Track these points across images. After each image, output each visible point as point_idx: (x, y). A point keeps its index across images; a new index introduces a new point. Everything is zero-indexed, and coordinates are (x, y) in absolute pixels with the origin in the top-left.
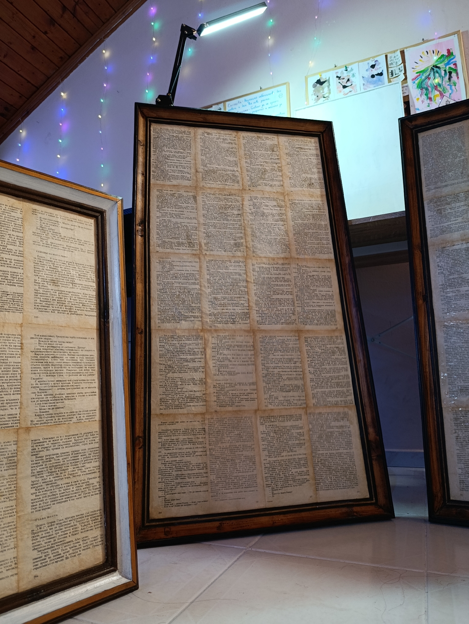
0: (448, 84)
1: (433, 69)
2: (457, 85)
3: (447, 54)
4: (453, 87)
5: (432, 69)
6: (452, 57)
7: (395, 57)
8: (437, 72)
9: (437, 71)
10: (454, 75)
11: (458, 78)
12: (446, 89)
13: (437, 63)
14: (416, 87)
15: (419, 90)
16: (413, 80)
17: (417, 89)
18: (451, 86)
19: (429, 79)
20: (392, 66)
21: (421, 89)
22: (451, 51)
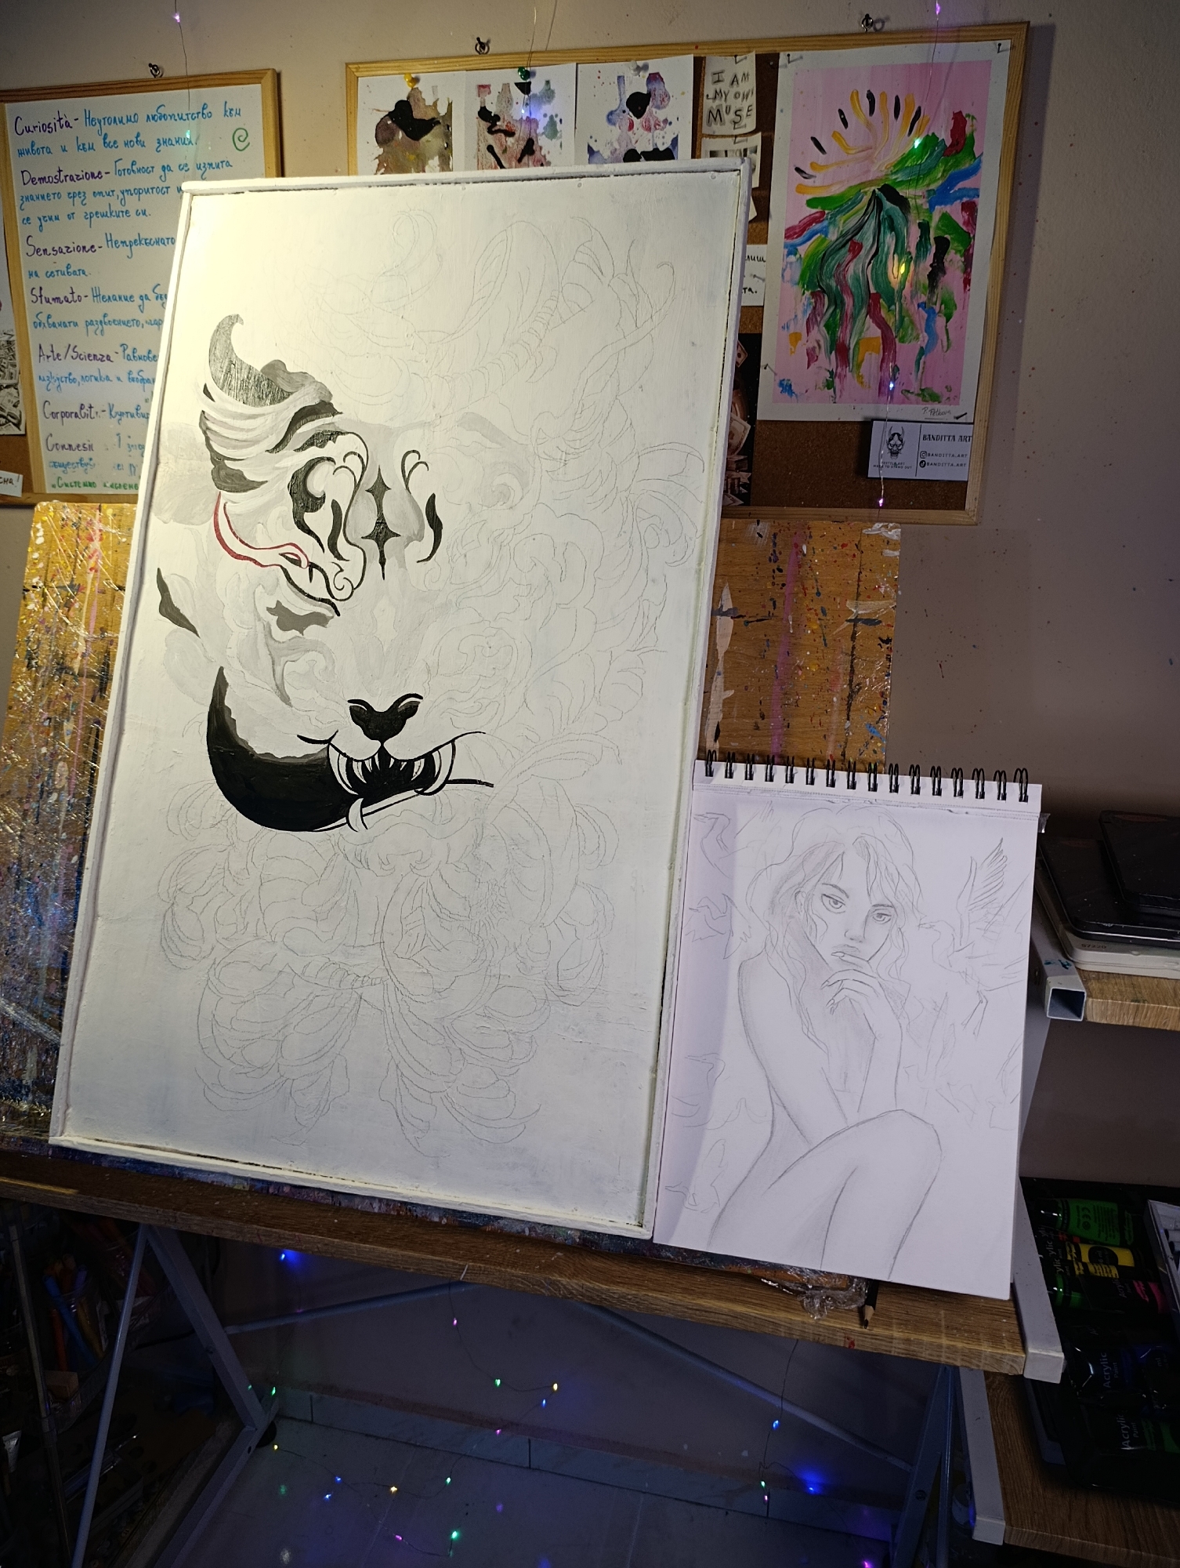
0: (924, 298)
1: (880, 207)
2: (956, 314)
3: (948, 143)
4: (940, 321)
5: (876, 202)
6: (966, 165)
7: (734, 81)
8: (892, 228)
9: (891, 219)
10: (954, 258)
11: (967, 282)
12: (912, 322)
13: (900, 177)
14: (797, 277)
15: (808, 293)
16: (790, 233)
17: (798, 289)
18: (931, 313)
19: (856, 249)
20: (717, 128)
21: (813, 294)
22: (968, 130)
